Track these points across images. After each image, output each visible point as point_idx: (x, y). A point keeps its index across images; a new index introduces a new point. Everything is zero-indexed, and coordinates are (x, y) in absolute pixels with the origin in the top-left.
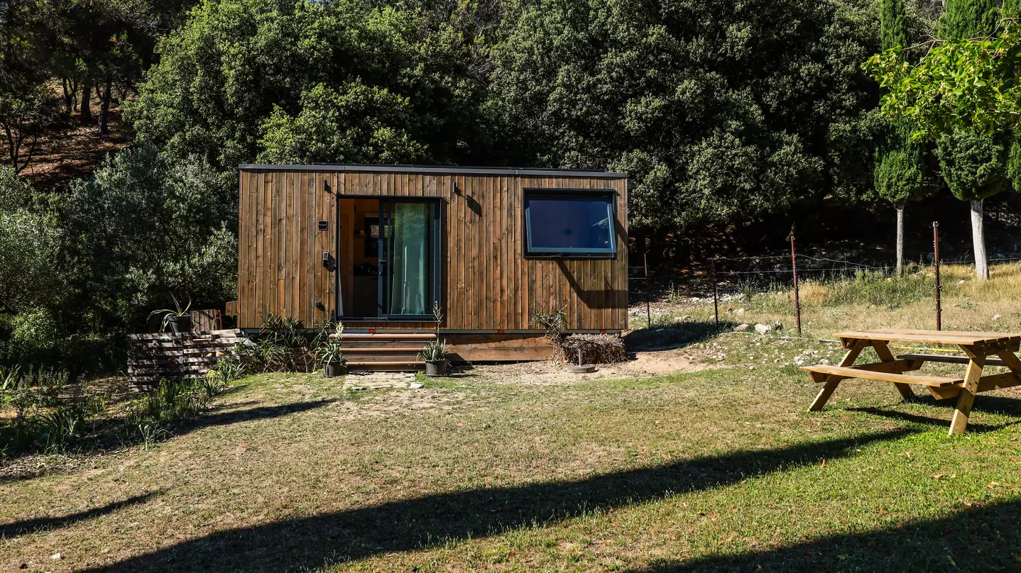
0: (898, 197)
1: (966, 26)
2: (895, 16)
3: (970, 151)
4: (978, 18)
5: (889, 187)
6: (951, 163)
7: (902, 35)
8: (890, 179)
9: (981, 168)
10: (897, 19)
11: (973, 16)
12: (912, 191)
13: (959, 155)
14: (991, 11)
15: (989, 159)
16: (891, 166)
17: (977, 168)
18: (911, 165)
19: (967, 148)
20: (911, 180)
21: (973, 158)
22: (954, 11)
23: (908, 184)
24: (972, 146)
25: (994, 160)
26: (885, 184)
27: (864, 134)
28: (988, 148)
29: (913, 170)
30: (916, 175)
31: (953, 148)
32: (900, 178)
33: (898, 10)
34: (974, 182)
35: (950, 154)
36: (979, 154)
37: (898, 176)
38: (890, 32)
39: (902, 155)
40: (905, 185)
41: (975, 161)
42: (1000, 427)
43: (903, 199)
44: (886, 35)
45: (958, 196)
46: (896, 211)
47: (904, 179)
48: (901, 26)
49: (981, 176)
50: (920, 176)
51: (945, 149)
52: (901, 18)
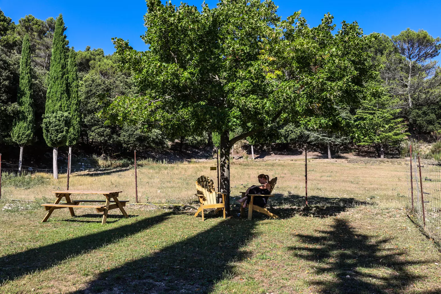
0: (22, 142)
1: (58, 78)
2: (27, 66)
3: (56, 128)
4: (62, 77)
5: (18, 137)
6: (48, 131)
7: (29, 75)
8: (19, 134)
9: (60, 135)
10: (28, 68)
11: (60, 75)
12: (28, 140)
13: (51, 129)
14: (67, 75)
15: (62, 132)
16: (20, 129)
17: (58, 135)
18: (28, 130)
19: (56, 126)
20: (28, 136)
21: (57, 130)
22: (53, 71)
23: (26, 137)
24: (57, 126)
25: (64, 133)
26: (16, 136)
27: (9, 113)
28: (63, 128)
29: (29, 131)
30: (30, 134)
31: (50, 125)
32: (23, 134)
33: (28, 64)
34: (56, 140)
35: (48, 127)
36: (59, 129)
37: (23, 133)
38: (24, 72)
39: (25, 125)
40: (25, 137)
41: (58, 132)
42: (116, 221)
43: (24, 143)
44: (22, 72)
45: (49, 145)
46: (20, 148)
47: (25, 135)
48: (29, 71)
49: (59, 138)
50: (32, 134)
51: (46, 125)
52: (29, 68)
